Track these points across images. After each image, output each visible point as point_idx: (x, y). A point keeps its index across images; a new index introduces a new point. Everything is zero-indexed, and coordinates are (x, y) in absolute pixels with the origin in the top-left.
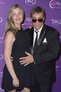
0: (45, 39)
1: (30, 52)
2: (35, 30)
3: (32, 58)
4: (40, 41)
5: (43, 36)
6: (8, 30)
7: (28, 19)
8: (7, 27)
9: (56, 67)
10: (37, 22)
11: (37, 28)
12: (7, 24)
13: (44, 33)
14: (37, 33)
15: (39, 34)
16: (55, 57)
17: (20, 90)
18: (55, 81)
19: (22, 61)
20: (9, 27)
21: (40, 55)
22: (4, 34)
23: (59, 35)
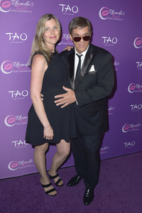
0: (93, 66)
1: (69, 87)
2: (76, 52)
3: (74, 96)
4: (85, 69)
5: (89, 61)
6: (36, 53)
7: (67, 36)
8: (34, 48)
9: (109, 109)
10: (82, 40)
11: (82, 49)
12: (34, 43)
13: (91, 57)
14: (79, 57)
15: (83, 58)
16: (108, 93)
17: (55, 144)
18: (108, 129)
19: (59, 100)
20: (37, 49)
21: (86, 90)
22: (30, 60)
23: (113, 60)
